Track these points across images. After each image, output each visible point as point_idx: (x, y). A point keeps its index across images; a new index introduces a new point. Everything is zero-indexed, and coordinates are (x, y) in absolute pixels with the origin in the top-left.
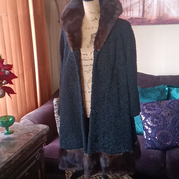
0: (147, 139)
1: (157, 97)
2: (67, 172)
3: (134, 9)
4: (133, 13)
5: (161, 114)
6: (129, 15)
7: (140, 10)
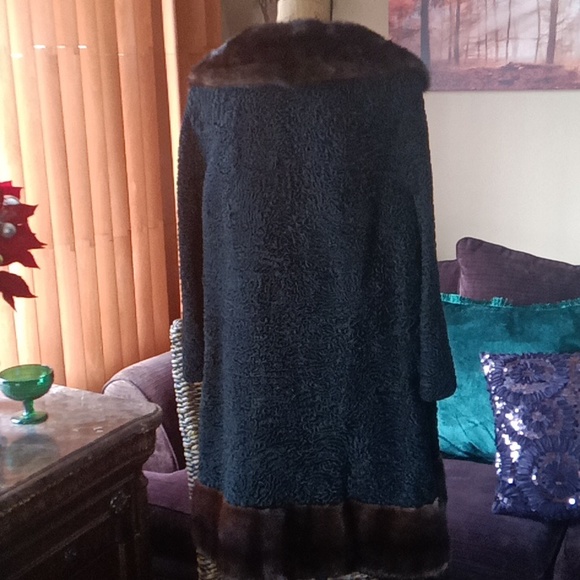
0: (504, 478)
1: (558, 339)
2: (203, 563)
3: (521, 36)
4: (515, 49)
5: (560, 399)
6: (504, 56)
7: (539, 39)
